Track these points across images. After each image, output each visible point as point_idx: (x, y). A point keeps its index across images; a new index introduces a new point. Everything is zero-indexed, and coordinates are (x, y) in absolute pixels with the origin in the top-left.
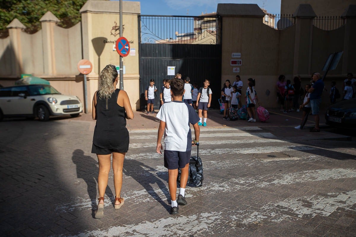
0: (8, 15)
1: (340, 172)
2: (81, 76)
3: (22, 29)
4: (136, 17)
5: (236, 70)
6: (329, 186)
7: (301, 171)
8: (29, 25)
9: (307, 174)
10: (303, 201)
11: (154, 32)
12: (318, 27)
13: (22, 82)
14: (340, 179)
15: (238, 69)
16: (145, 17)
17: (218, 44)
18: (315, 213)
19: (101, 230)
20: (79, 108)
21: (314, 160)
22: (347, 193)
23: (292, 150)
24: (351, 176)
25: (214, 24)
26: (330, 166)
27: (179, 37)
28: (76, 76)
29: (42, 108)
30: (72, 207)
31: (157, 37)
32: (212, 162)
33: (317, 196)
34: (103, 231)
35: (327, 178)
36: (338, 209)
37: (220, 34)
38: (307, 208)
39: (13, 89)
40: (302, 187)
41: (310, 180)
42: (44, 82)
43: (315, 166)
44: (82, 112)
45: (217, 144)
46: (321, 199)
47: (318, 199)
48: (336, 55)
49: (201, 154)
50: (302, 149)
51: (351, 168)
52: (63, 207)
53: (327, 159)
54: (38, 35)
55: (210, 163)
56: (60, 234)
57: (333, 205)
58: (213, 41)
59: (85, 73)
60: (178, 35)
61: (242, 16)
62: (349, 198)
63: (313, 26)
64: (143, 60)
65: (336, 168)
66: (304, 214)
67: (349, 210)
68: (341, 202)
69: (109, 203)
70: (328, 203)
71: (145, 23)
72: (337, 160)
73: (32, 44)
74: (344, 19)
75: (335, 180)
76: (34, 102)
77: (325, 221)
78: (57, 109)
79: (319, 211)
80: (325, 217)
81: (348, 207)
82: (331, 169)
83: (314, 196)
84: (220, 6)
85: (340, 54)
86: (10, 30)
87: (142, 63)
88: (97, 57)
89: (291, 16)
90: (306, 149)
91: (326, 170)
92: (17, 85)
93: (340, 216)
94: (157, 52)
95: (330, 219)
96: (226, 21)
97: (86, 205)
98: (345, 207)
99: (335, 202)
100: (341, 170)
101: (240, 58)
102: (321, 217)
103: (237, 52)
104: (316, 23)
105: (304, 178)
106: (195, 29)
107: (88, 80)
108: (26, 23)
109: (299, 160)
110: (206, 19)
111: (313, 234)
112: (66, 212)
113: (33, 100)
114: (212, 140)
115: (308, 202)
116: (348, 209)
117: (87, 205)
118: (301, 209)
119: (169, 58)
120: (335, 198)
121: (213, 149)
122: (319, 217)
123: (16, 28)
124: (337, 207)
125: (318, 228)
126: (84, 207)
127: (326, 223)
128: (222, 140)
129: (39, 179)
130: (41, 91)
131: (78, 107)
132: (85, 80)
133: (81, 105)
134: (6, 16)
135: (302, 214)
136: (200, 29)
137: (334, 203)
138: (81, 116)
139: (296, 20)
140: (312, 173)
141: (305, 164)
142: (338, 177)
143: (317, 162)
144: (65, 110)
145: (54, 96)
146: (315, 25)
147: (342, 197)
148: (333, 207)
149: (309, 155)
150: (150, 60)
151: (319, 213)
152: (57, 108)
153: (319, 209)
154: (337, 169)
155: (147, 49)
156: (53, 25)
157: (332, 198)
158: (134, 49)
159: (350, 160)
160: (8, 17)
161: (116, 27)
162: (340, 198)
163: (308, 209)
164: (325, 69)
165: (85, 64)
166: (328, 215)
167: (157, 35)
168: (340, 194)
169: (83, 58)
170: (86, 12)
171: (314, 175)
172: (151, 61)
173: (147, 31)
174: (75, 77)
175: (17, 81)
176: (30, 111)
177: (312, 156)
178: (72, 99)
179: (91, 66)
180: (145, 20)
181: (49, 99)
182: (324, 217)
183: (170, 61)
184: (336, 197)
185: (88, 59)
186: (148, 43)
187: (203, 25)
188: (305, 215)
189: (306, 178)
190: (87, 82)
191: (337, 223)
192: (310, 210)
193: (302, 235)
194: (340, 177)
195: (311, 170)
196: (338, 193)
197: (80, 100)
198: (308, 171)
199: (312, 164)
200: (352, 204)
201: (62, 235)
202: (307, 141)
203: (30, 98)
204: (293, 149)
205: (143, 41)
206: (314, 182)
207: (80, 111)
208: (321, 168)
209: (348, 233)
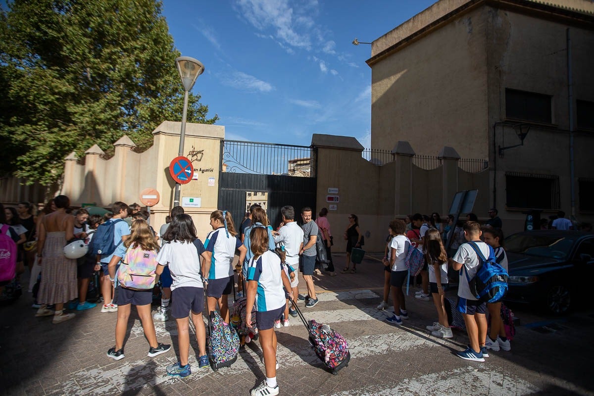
3: (100, 155)
4: (218, 142)
5: (333, 207)
11: (238, 160)
12: (417, 165)
15: (335, 206)
16: (228, 143)
17: (312, 176)
31: (241, 165)
37: (315, 167)
48: (466, 195)
54: (112, 160)
59: (148, 204)
61: (339, 149)
63: (413, 164)
64: (224, 191)
71: (228, 149)
73: (106, 170)
74: (441, 160)
84: (315, 136)
86: (88, 157)
87: (222, 194)
89: (390, 152)
94: (241, 182)
96: (322, 153)
101: (337, 194)
103: (334, 187)
104: (415, 161)
110: (299, 163)
123: (93, 154)
139: (396, 156)
146: (415, 163)
150: (231, 192)
155: (229, 179)
156: (128, 149)
158: (213, 179)
161: (193, 152)
165: (149, 193)
167: (242, 163)
170: (158, 133)
172: (233, 193)
173: (231, 159)
179: (158, 196)
180: (229, 146)
186: (231, 172)
187: (296, 168)
205: (225, 169)
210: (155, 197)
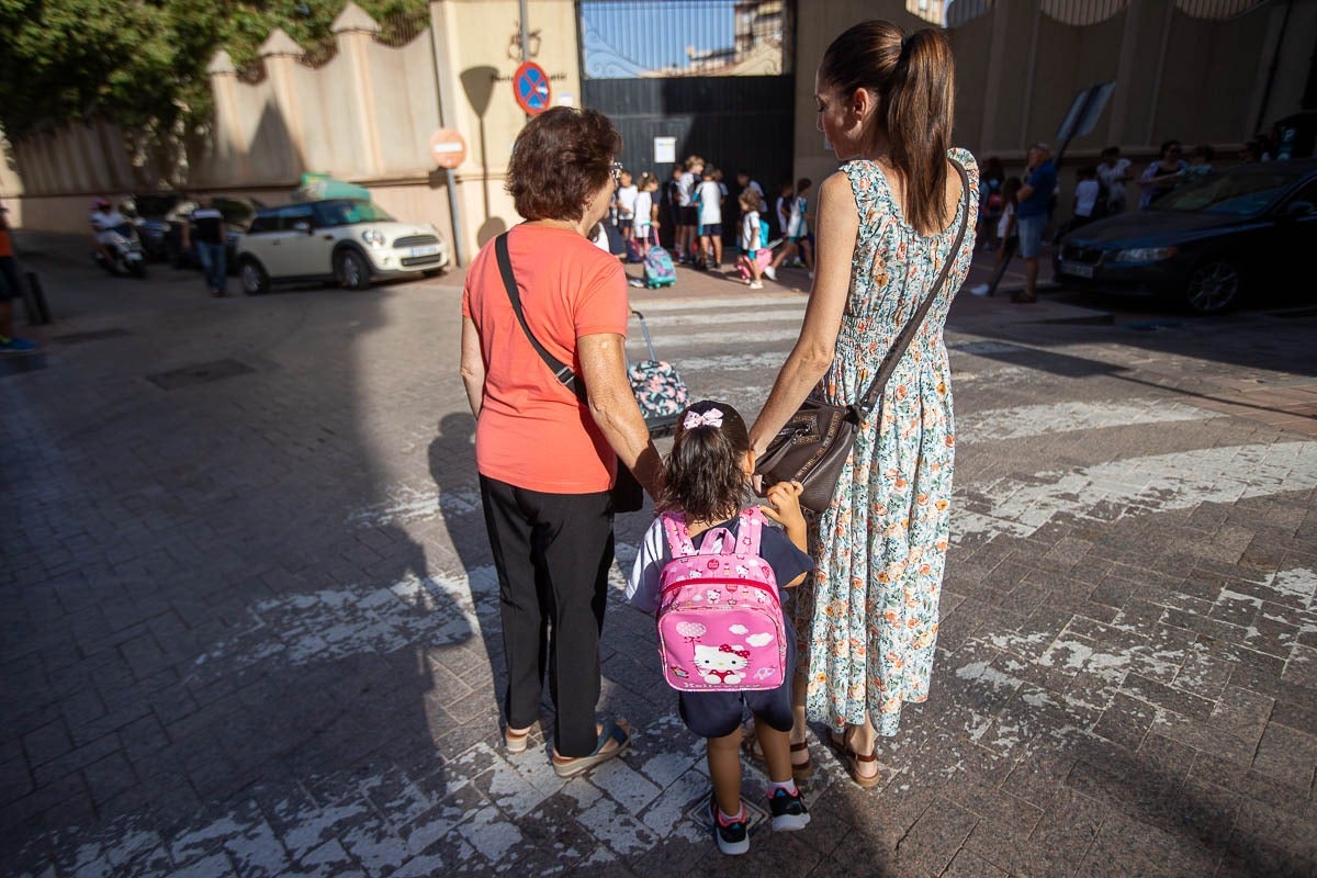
0: (260, 21)
1: (1074, 413)
2: (442, 173)
3: (295, 56)
4: (569, 7)
6: (1041, 451)
7: (975, 410)
8: (313, 45)
9: (990, 420)
10: (970, 496)
11: (618, 47)
12: (1055, 16)
13: (304, 194)
14: (1071, 432)
16: (593, 7)
17: (784, 72)
18: (996, 528)
19: (448, 576)
20: (438, 255)
21: (1012, 379)
22: (1086, 471)
23: (959, 353)
24: (1102, 424)
25: (777, 23)
26: (1050, 395)
27: (697, 59)
28: (431, 173)
29: (353, 259)
30: (386, 515)
31: (625, 58)
32: (749, 389)
33: (1008, 482)
34: (453, 578)
35: (1039, 430)
36: (1056, 517)
37: (791, 48)
38: (978, 515)
39: (283, 214)
40: (971, 456)
41: (995, 436)
42: (355, 192)
43: (1013, 398)
44: (448, 264)
45: (771, 340)
46: (1016, 487)
47: (1009, 489)
48: (1094, 93)
49: (726, 369)
50: (985, 351)
51: (1104, 401)
52: (366, 514)
53: (1045, 376)
54: (333, 67)
55: (747, 392)
56: (349, 585)
57: (1045, 505)
58: (772, 65)
59: (448, 163)
60: (694, 56)
62: (1089, 484)
63: (1042, 13)
65: (1067, 402)
66: (966, 531)
67: (1084, 519)
68: (1067, 496)
69: (477, 504)
70: (1032, 501)
71: (593, 22)
72: (1071, 380)
73: (322, 94)
75: (1058, 434)
76: (330, 244)
77: (1020, 551)
78: (386, 259)
79: (1004, 524)
80: (1020, 539)
81: (1082, 509)
82: (1051, 403)
83: (998, 481)
85: (1107, 91)
86: (269, 62)
88: (476, 120)
90: (995, 349)
91: (1038, 407)
92: (296, 202)
93: (1059, 537)
94: (628, 100)
95: (1032, 545)
96: (808, 8)
97: (419, 509)
98: (1075, 509)
99: (1052, 496)
100: (1078, 406)
102: (1011, 542)
104: (1050, 4)
105: (979, 430)
106: (737, 38)
107: (458, 182)
108: (305, 39)
109: (975, 381)
110: (762, 9)
111: (982, 589)
112: (370, 526)
113: (329, 238)
114: (759, 330)
115: (981, 498)
116: (1082, 515)
117: (423, 508)
118: (961, 517)
119: (656, 117)
120: (1053, 487)
121: (757, 354)
122: (1006, 540)
123: (281, 54)
124: (1055, 511)
125: (998, 571)
126: (416, 513)
127: (1020, 557)
128: (786, 328)
129: (321, 441)
130: (349, 214)
131: (437, 252)
132: (452, 181)
133: (444, 249)
134: (257, 25)
135: (963, 531)
136: (751, 36)
137: (1047, 500)
138: (445, 273)
140: (1003, 416)
141: (987, 391)
142: (1068, 426)
143: (1020, 384)
144: (406, 261)
145: (379, 227)
146: (1048, 11)
147: (1072, 483)
148: (1044, 512)
149: (1001, 367)
151: (1007, 530)
152: (386, 257)
153: (1006, 518)
154: (1067, 405)
155: (603, 94)
156: (365, 39)
157: (1045, 486)
158: (566, 95)
159: (1103, 378)
160: (263, 28)
161: (519, 36)
162: (1065, 486)
163: (978, 519)
164: (1063, 135)
165: (447, 140)
166: (1030, 534)
167: (625, 54)
168: (1066, 473)
169: (442, 124)
171: (1007, 423)
173: (601, 45)
174: (425, 175)
175: (295, 193)
176: (324, 266)
177: (1008, 371)
178: (421, 231)
179: (463, 144)
180: (593, 14)
181: (364, 235)
182: (1018, 540)
183: (661, 124)
184: (1056, 482)
185: (454, 126)
186: (603, 77)
187: (758, 24)
188: (969, 534)
189: (986, 430)
190: (455, 188)
191: (1048, 556)
192: (986, 519)
193: (954, 591)
194: (1073, 428)
195: (1000, 407)
196: (1061, 472)
197: (440, 234)
198: (991, 412)
199: (1005, 390)
200: (1093, 502)
201: (354, 586)
202: (1002, 327)
203: (320, 233)
204: (962, 350)
205: (593, 73)
206: (1004, 441)
207: (443, 260)
208: (1026, 402)
209: (1073, 582)
210: (457, 147)
